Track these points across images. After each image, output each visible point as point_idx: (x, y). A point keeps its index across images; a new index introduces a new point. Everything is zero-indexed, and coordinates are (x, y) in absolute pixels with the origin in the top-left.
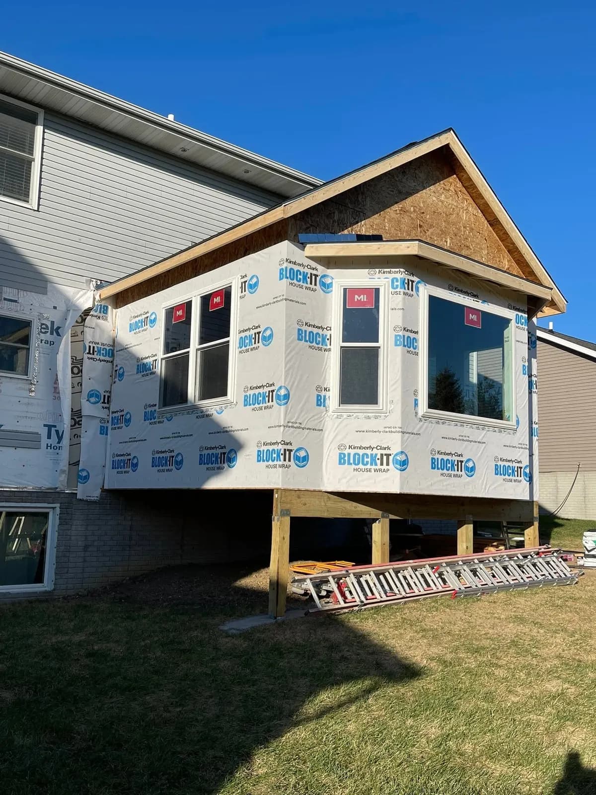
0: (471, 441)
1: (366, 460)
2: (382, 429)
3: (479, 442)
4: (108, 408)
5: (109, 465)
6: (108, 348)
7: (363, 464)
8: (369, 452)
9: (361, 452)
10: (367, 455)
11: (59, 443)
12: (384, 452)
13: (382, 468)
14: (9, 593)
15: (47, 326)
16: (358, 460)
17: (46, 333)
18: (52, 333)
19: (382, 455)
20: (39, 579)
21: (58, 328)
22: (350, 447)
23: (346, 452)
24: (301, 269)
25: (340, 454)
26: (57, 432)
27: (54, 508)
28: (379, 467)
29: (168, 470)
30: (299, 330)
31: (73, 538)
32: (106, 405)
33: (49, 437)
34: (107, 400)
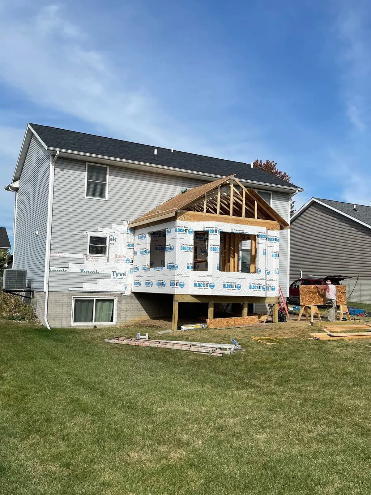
0: (240, 278)
1: (202, 285)
2: (206, 276)
3: (243, 279)
4: (133, 264)
5: (133, 284)
6: (132, 244)
7: (201, 286)
8: (202, 283)
9: (200, 283)
10: (202, 284)
11: (117, 277)
12: (207, 283)
13: (206, 288)
14: (103, 325)
15: (112, 238)
16: (200, 285)
17: (112, 241)
18: (114, 241)
19: (206, 284)
20: (112, 321)
21: (116, 239)
22: (197, 281)
23: (196, 283)
24: (182, 228)
25: (194, 283)
26: (116, 273)
27: (116, 298)
28: (205, 287)
29: (149, 287)
30: (181, 247)
31: (122, 308)
32: (132, 263)
33: (114, 275)
34: (132, 262)
